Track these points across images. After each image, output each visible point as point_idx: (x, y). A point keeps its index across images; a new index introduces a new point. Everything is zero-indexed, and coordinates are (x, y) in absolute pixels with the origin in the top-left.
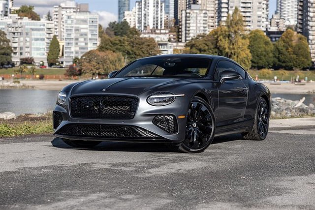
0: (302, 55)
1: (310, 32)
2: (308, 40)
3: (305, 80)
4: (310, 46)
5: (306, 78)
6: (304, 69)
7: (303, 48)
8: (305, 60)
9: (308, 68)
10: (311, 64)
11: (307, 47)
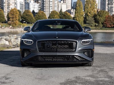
0: (2, 17)
1: (4, 8)
2: (4, 11)
3: (3, 27)
4: (4, 13)
5: (4, 26)
6: (3, 23)
7: (2, 14)
8: (3, 19)
9: (4, 22)
10: (5, 21)
11: (3, 14)
